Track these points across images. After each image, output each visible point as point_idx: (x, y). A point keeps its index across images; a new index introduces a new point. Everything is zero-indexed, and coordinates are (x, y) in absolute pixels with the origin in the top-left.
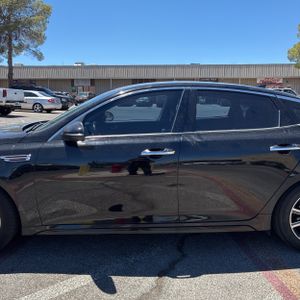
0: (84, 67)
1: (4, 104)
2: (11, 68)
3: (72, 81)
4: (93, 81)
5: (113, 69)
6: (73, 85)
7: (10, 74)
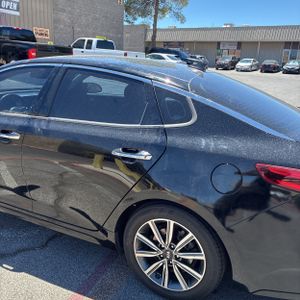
0: (233, 29)
2: (155, 30)
3: (219, 43)
4: (239, 44)
6: (219, 48)
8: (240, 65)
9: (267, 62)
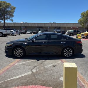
1: (6, 34)
3: (20, 27)
4: (26, 27)
5: (32, 24)
7: (4, 25)
8: (27, 32)
9: (34, 31)
